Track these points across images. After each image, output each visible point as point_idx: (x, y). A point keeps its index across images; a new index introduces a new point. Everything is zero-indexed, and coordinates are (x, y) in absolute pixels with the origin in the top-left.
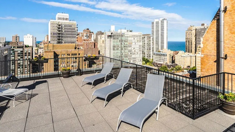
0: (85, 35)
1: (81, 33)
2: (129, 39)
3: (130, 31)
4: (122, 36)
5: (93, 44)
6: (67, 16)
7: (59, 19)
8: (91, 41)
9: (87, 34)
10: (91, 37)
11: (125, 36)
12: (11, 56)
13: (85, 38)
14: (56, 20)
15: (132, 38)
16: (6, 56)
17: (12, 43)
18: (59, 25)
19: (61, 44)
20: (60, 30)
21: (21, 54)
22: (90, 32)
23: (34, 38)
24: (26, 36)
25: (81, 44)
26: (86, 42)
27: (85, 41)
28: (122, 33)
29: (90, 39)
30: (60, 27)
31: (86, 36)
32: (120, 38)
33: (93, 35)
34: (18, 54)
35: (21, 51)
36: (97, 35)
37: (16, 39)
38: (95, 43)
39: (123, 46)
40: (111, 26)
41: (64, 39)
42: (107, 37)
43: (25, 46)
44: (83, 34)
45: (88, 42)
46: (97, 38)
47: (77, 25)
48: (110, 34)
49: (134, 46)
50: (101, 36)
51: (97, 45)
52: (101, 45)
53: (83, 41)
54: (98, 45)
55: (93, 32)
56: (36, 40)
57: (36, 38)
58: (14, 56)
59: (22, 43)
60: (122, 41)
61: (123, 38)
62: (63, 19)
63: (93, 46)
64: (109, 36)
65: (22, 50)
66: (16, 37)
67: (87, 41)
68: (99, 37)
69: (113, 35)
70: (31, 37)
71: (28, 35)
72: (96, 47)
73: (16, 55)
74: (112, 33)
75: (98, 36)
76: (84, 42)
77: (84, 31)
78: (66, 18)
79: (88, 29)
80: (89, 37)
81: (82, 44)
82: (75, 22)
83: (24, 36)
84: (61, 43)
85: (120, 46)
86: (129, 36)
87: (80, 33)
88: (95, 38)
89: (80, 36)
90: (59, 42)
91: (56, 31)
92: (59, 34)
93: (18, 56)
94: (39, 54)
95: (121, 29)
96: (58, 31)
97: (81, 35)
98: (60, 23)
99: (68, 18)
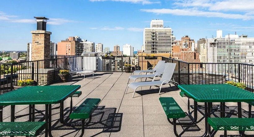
0: (183, 43)
1: (179, 41)
2: (242, 47)
3: (244, 37)
4: (231, 43)
5: (193, 55)
6: (161, 22)
7: (154, 26)
8: (191, 51)
9: (186, 42)
10: (191, 45)
11: (235, 43)
12: (112, 65)
13: (184, 47)
14: (150, 27)
15: (246, 47)
16: (108, 65)
17: (113, 52)
18: (153, 33)
19: (156, 54)
20: (154, 38)
21: (120, 63)
22: (190, 40)
23: (132, 48)
24: (125, 46)
25: (178, 54)
26: (184, 52)
27: (183, 50)
28: (230, 39)
29: (190, 49)
30: (154, 35)
31: (184, 45)
32: (227, 47)
33: (193, 44)
34: (118, 63)
35: (120, 61)
36: (199, 43)
37: (117, 49)
38: (195, 54)
39: (231, 57)
40: (217, 31)
41: (159, 48)
42: (209, 45)
43: (124, 55)
44: (181, 43)
45: (187, 52)
46: (199, 47)
47: (173, 32)
48: (213, 42)
49: (250, 57)
50: (204, 45)
51: (198, 55)
52: (203, 56)
53: (181, 50)
54: (200, 56)
55: (193, 40)
56: (133, 50)
57: (133, 48)
58: (115, 65)
59: (121, 53)
60: (231, 50)
61: (233, 47)
62: (158, 26)
63: (193, 57)
64: (213, 44)
65: (120, 59)
66: (117, 47)
67: (186, 50)
68: (202, 46)
69: (217, 42)
70: (129, 47)
71: (127, 45)
72: (196, 58)
73: (116, 64)
74: (215, 40)
75: (201, 44)
76: (182, 52)
77: (182, 38)
78: (161, 24)
79: (188, 36)
80: (189, 45)
81: (180, 54)
82: (170, 29)
83: (124, 46)
84: (156, 52)
85: (228, 57)
86: (241, 43)
87: (177, 41)
88: (196, 47)
89: (178, 45)
90: (153, 52)
91: (150, 40)
92: (153, 42)
93: (118, 65)
94: (135, 65)
95: (229, 34)
96: (152, 40)
97: (178, 43)
98: (154, 30)
99: (162, 24)
